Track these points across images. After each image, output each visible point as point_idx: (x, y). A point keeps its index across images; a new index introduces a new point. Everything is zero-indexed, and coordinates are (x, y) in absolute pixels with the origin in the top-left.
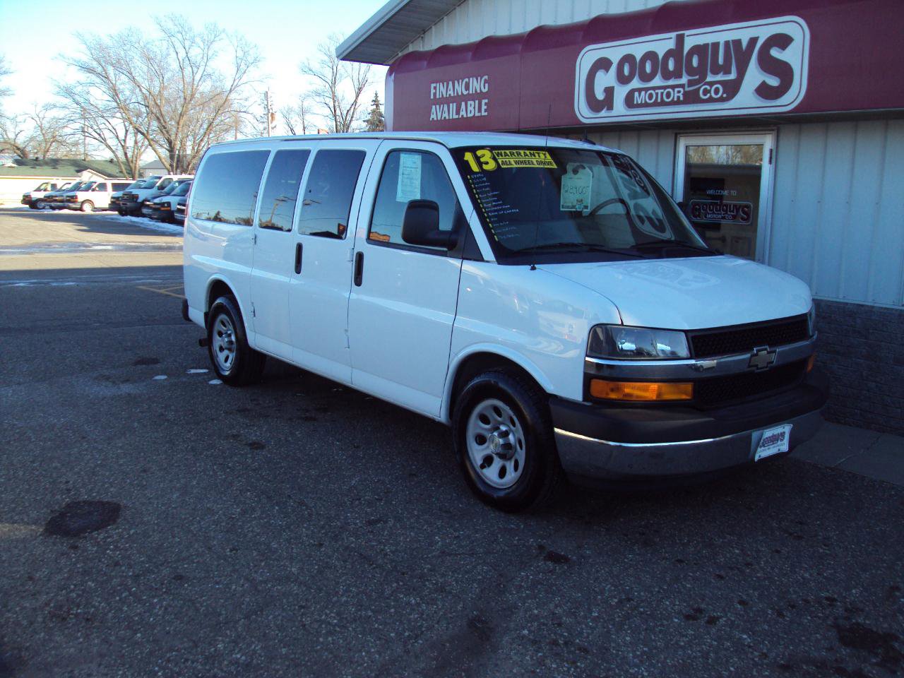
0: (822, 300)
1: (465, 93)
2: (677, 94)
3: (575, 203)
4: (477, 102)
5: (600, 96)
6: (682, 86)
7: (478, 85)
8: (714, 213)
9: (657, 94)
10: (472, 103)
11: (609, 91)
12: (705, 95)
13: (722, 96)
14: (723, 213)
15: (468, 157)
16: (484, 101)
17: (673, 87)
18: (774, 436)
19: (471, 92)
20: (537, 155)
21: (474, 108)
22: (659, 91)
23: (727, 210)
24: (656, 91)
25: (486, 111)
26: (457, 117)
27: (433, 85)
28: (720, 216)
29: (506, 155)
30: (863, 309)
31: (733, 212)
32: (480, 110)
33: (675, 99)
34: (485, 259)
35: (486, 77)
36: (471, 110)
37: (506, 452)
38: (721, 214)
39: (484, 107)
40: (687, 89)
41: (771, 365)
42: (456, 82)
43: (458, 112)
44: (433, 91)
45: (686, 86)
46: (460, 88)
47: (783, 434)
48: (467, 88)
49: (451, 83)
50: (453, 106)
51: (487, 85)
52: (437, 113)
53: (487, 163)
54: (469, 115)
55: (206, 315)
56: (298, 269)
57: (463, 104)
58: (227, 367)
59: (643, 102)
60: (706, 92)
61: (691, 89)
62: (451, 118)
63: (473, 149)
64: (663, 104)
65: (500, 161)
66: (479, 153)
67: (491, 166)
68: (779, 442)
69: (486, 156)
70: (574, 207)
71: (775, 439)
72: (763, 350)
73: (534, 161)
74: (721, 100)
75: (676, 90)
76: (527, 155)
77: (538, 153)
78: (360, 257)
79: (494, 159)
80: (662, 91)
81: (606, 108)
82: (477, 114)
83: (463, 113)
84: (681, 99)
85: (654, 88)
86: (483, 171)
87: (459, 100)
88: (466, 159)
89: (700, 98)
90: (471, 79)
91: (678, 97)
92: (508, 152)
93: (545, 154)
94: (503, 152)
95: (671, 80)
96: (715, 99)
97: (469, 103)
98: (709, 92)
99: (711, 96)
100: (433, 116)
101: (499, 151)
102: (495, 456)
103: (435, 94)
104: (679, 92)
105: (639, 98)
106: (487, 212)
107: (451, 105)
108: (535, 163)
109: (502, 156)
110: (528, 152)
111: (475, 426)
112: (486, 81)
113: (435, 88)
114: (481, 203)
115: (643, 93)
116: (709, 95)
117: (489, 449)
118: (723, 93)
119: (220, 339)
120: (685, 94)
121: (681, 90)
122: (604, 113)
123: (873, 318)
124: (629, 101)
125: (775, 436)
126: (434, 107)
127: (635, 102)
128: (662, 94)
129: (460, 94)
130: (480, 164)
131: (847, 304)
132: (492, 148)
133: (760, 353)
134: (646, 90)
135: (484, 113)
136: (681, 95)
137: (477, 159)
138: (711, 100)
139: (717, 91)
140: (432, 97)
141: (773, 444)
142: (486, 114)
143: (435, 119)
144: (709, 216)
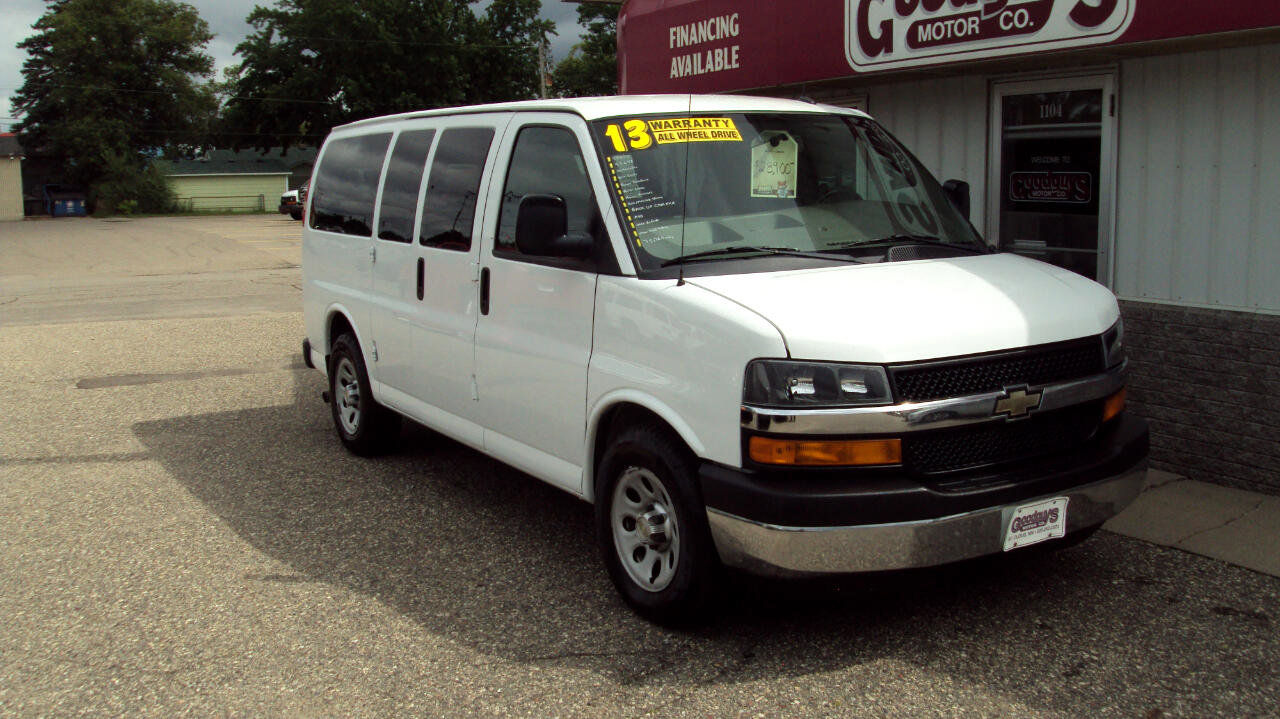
0: (1186, 308)
1: (711, 38)
2: (973, 25)
3: (775, 188)
4: (726, 49)
5: (876, 33)
6: (977, 14)
7: (727, 26)
8: (1041, 189)
9: (946, 26)
10: (720, 51)
11: (887, 26)
12: (1006, 24)
13: (1028, 24)
14: (1053, 188)
15: (612, 131)
16: (735, 48)
17: (966, 16)
18: (1036, 514)
19: (718, 38)
20: (713, 124)
21: (723, 58)
22: (949, 23)
23: (1058, 183)
24: (946, 23)
25: (737, 61)
26: (701, 72)
27: (672, 30)
28: (1049, 193)
29: (667, 125)
30: (1239, 317)
31: (1066, 186)
32: (730, 62)
33: (970, 33)
34: (624, 272)
35: (736, 15)
36: (720, 61)
37: (659, 541)
38: (1050, 190)
39: (735, 57)
40: (984, 18)
41: (1034, 411)
42: (700, 24)
43: (703, 66)
44: (672, 38)
45: (982, 12)
46: (704, 32)
47: (1054, 512)
48: (713, 32)
49: (693, 25)
50: (698, 57)
51: (737, 26)
52: (679, 68)
53: (637, 139)
54: (718, 69)
55: (327, 358)
56: (420, 294)
57: (709, 53)
58: (351, 428)
59: (930, 39)
60: (1008, 20)
61: (988, 17)
62: (695, 73)
63: (620, 121)
64: (955, 40)
65: (657, 135)
66: (628, 125)
67: (644, 142)
68: (1049, 524)
69: (637, 128)
70: (774, 192)
71: (1039, 520)
72: (1019, 389)
73: (708, 132)
74: (1028, 30)
75: (970, 19)
76: (699, 125)
77: (716, 121)
78: (486, 274)
79: (649, 132)
80: (952, 22)
81: (883, 50)
82: (727, 67)
83: (709, 66)
84: (977, 32)
85: (942, 19)
86: (631, 150)
87: (704, 48)
88: (607, 134)
89: (1000, 29)
90: (718, 19)
91: (973, 30)
92: (670, 121)
93: (726, 123)
94: (663, 121)
95: (963, 7)
96: (1020, 29)
97: (717, 51)
98: (1012, 19)
99: (1014, 25)
100: (674, 73)
101: (658, 121)
102: (647, 546)
103: (675, 41)
104: (973, 22)
105: (923, 34)
106: (629, 208)
107: (695, 55)
108: (710, 135)
109: (660, 127)
110: (700, 120)
111: (622, 506)
112: (735, 21)
113: (675, 34)
114: (623, 194)
115: (929, 26)
116: (1011, 24)
117: (638, 537)
118: (1030, 20)
119: (343, 388)
120: (982, 24)
121: (976, 19)
122: (881, 57)
123: (1254, 330)
124: (913, 40)
125: (1040, 514)
126: (674, 59)
127: (920, 40)
128: (953, 25)
129: (705, 40)
130: (627, 139)
131: (1219, 311)
132: (645, 118)
133: (1012, 394)
134: (932, 21)
135: (735, 66)
136: (976, 26)
137: (625, 133)
138: (1014, 31)
139: (1021, 18)
140: (672, 46)
141: (1038, 526)
142: (737, 66)
143: (677, 76)
144: (1035, 194)
